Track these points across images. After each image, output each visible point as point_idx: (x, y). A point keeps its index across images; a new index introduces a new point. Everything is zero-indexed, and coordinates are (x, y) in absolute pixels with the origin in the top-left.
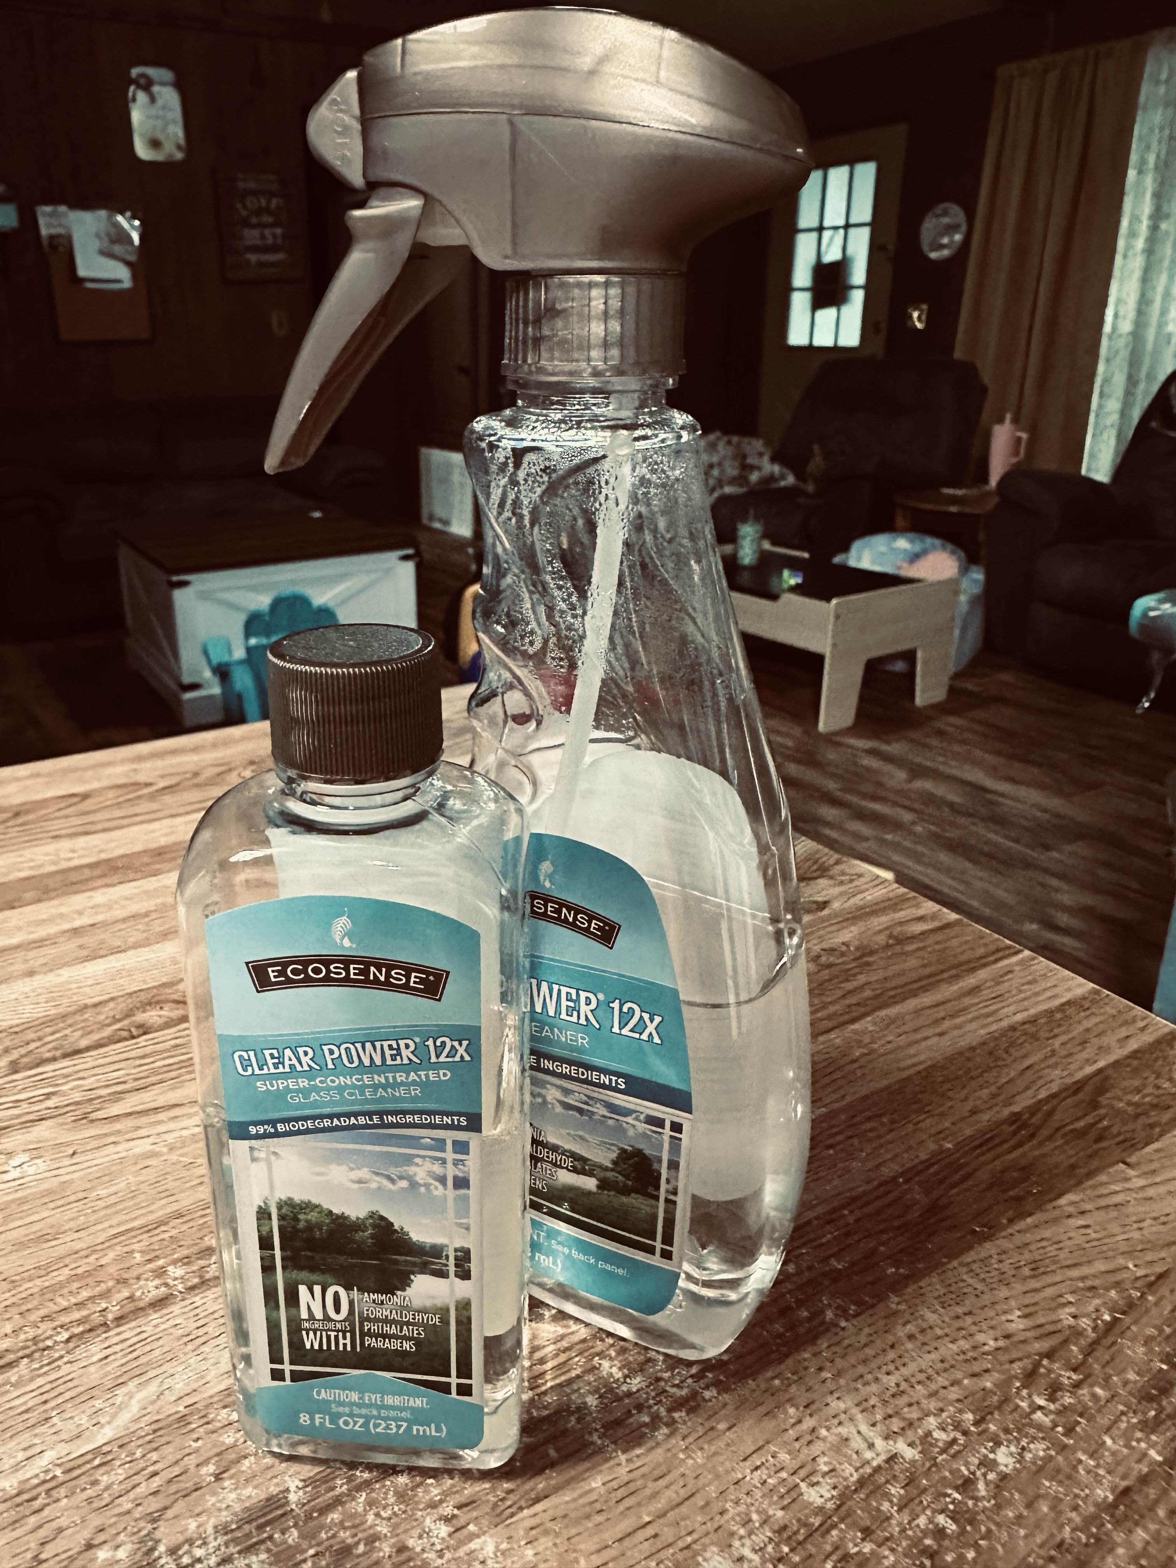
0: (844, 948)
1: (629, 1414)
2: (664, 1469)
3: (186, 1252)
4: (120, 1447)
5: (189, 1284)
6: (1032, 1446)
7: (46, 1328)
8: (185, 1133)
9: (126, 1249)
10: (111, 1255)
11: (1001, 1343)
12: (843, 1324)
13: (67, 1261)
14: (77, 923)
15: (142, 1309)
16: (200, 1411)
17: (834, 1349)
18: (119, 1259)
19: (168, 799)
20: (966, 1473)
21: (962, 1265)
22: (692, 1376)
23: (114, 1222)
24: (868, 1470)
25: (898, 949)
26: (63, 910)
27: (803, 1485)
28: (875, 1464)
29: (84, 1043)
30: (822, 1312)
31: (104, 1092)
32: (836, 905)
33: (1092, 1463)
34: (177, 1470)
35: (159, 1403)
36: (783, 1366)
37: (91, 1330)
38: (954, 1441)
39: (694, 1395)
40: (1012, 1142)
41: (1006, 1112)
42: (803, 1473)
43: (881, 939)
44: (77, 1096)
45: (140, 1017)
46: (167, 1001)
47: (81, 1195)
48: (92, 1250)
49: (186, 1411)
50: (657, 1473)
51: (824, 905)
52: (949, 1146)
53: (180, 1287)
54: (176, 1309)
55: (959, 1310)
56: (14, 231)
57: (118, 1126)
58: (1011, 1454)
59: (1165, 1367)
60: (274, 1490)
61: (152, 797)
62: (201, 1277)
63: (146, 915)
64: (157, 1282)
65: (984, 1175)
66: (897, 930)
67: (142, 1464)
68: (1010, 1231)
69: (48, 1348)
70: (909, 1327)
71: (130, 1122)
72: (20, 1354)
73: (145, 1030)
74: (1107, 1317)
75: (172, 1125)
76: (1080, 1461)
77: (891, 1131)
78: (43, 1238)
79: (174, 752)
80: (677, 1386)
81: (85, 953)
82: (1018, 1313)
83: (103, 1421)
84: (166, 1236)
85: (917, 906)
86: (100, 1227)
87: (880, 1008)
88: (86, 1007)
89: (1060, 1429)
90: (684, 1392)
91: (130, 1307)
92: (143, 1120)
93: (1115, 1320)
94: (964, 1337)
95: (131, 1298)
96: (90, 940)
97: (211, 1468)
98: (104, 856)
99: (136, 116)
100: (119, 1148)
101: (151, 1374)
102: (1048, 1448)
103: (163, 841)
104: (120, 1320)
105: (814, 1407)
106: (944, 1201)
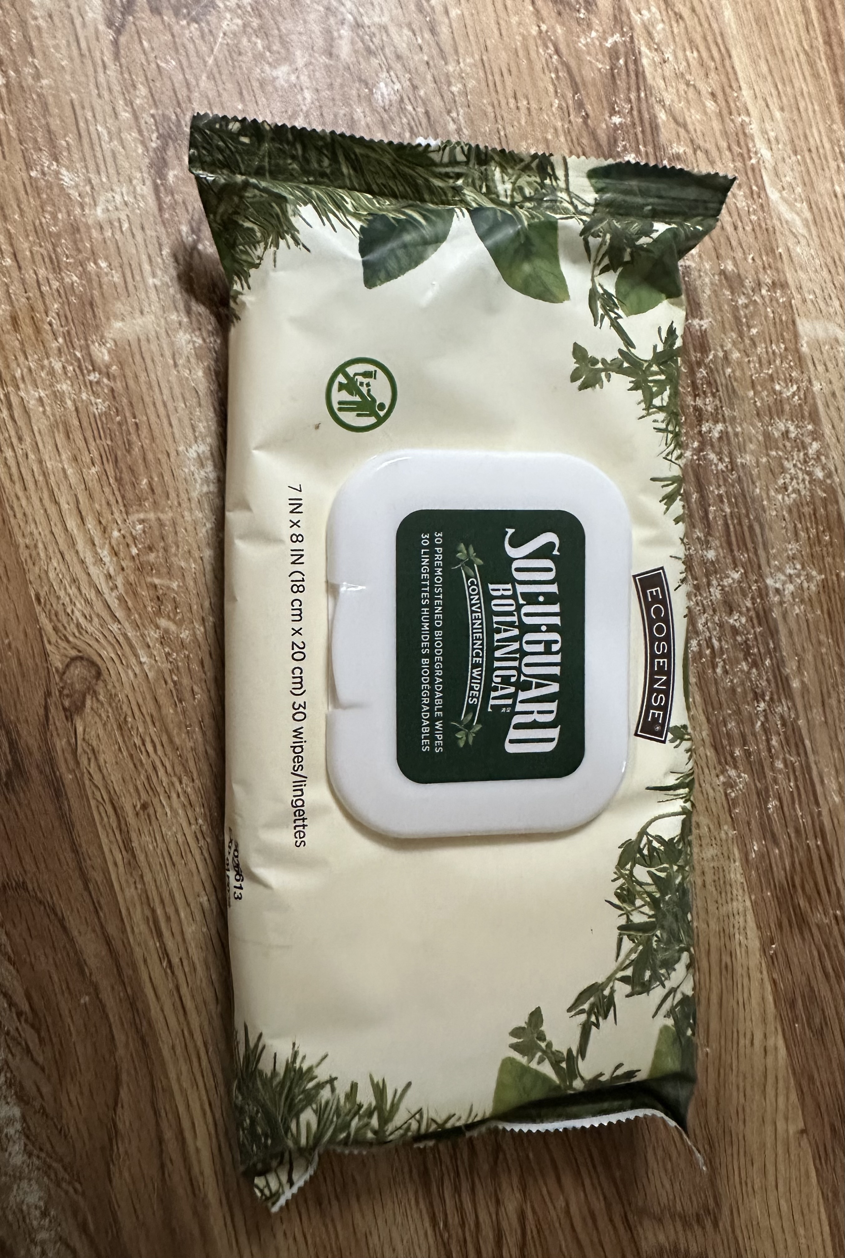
106: (807, 935)
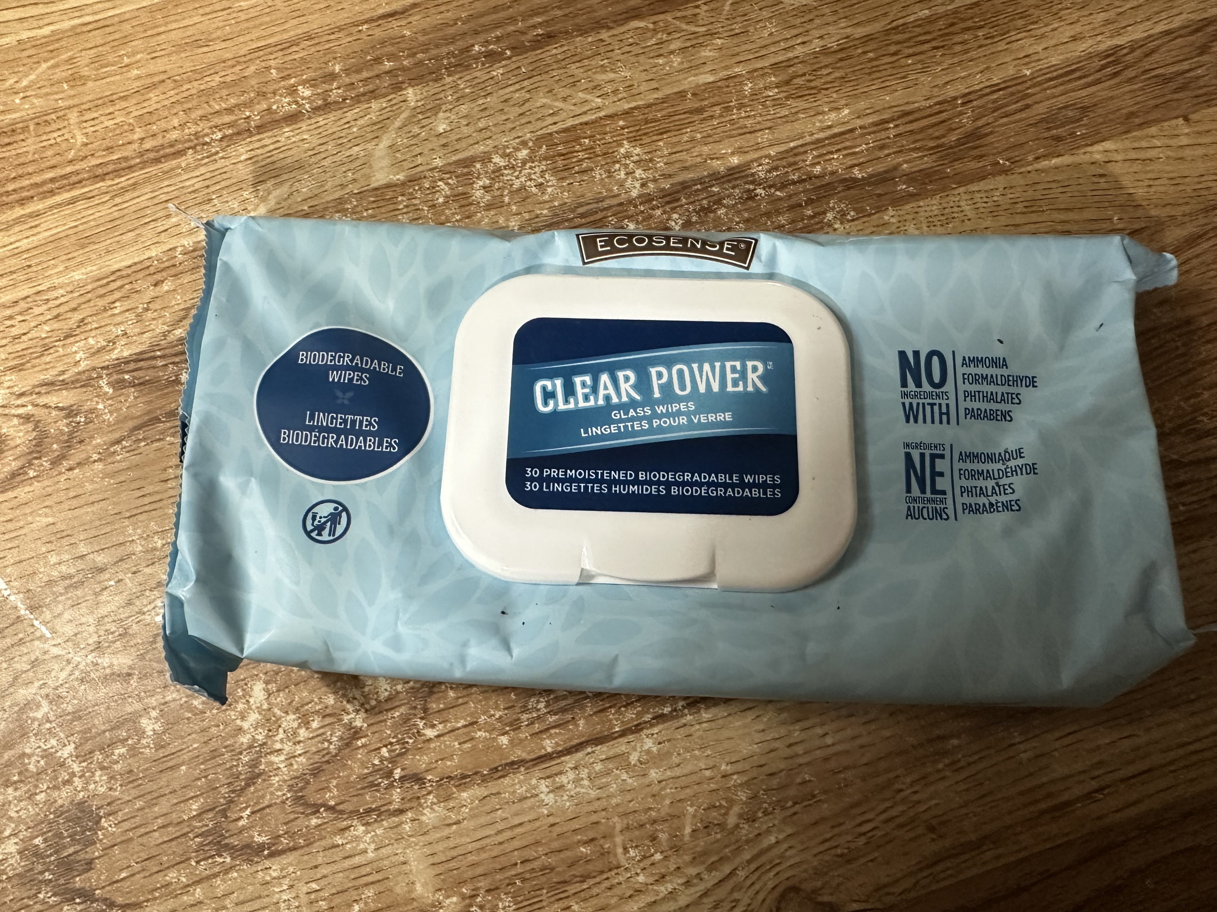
3: (313, 75)
5: (315, 105)
7: (203, 126)
9: (263, 64)
12: (837, 225)
13: (217, 68)
15: (277, 121)
16: (318, 211)
18: (257, 73)
23: (253, 36)
30: (824, 212)
35: (290, 201)
37: (238, 134)
40: (1091, 78)
48: (237, 60)
53: (307, 107)
54: (304, 125)
62: (325, 100)
64: (289, 99)
68: (1029, 168)
69: (206, 144)
72: (187, 145)
78: (196, 43)
84: (298, 56)
91: (268, 118)
95: (269, 110)
101: (284, 177)
104: (260, 128)
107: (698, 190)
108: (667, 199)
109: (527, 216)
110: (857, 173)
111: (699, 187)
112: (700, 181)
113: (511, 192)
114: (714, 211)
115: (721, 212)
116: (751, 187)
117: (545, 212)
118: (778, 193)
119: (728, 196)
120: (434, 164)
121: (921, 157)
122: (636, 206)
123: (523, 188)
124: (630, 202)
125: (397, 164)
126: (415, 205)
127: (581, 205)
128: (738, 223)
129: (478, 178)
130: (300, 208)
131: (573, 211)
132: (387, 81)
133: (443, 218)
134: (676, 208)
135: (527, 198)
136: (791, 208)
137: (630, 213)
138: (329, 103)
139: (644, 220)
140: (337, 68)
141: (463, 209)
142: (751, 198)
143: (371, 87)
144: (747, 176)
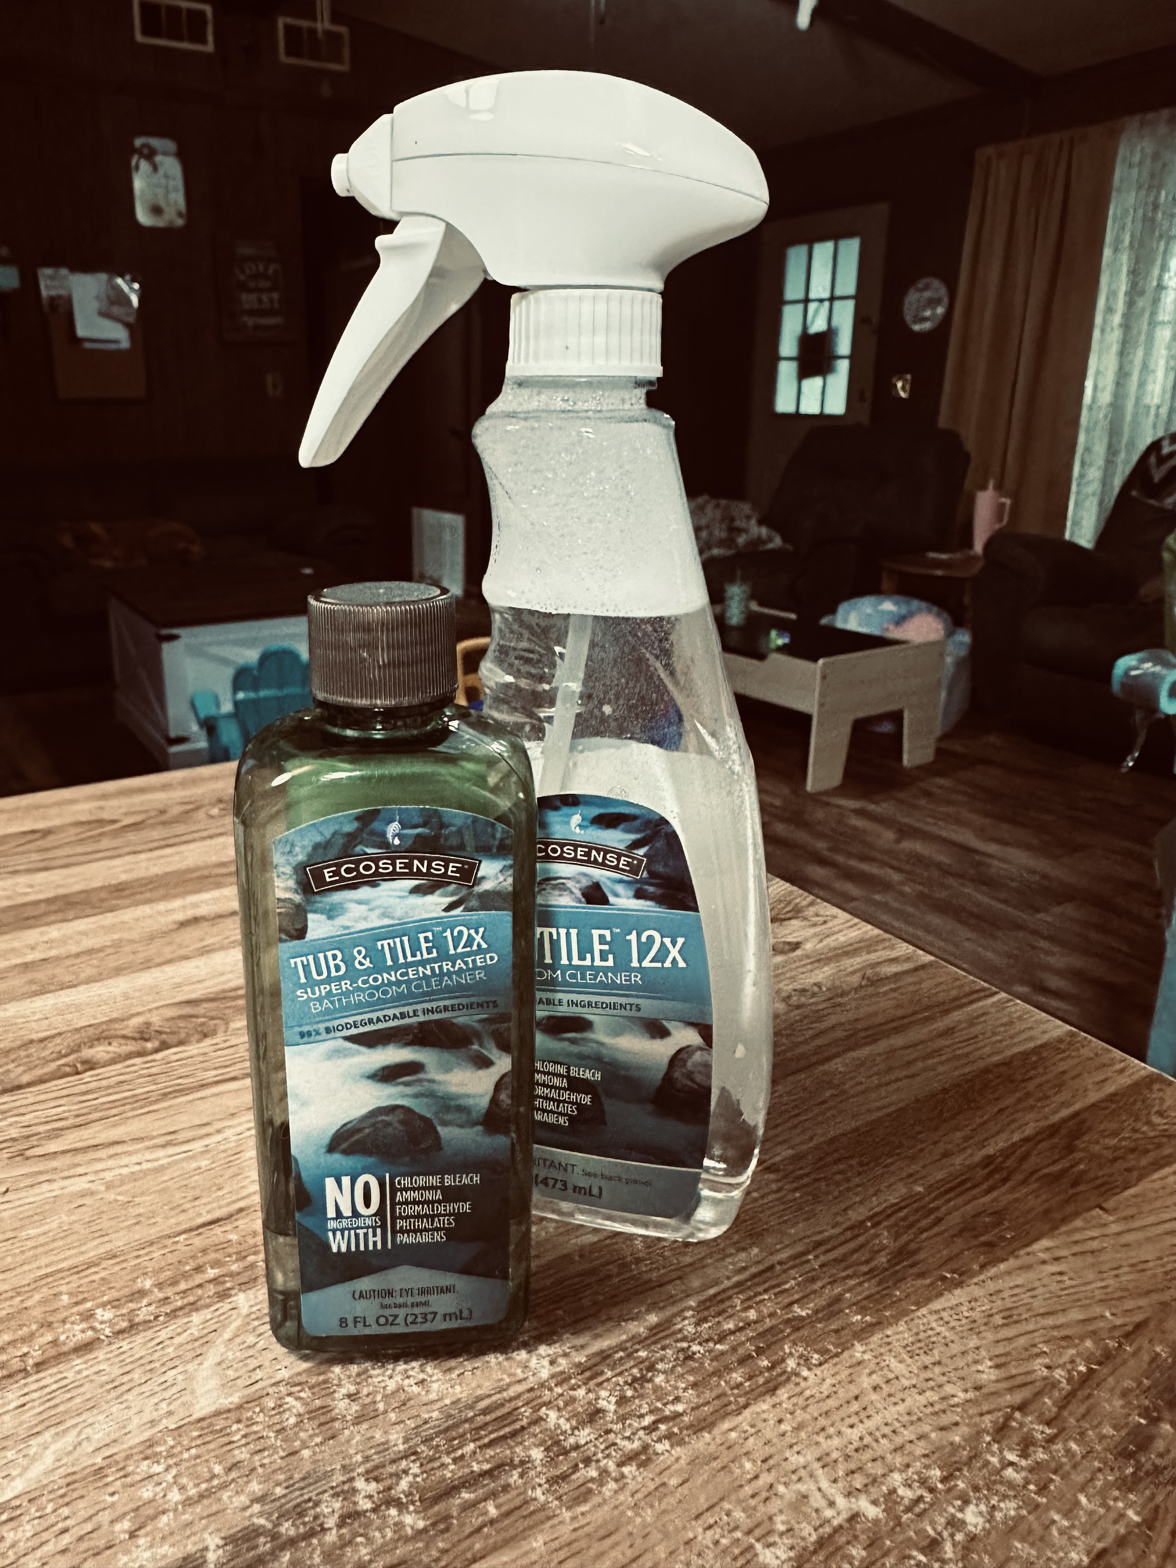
0: (816, 989)
1: (575, 1468)
2: (611, 1527)
3: (115, 1294)
4: (30, 1501)
5: (118, 1328)
6: (1002, 1505)
8: (125, 1171)
9: (52, 1292)
10: (37, 1297)
11: (971, 1395)
12: (805, 1373)
14: (29, 958)
15: (65, 1354)
16: (117, 1462)
17: (794, 1400)
18: (44, 1302)
19: (132, 836)
20: (931, 1532)
21: (931, 1313)
22: (644, 1428)
23: (43, 1262)
24: (827, 1529)
25: (870, 990)
26: (16, 944)
27: (758, 1547)
28: (835, 1523)
29: (25, 1079)
30: (783, 1360)
31: (42, 1129)
32: (808, 946)
33: (1066, 1523)
34: (89, 1527)
35: (76, 1454)
36: (740, 1418)
37: (9, 1376)
38: (920, 1499)
39: (645, 1448)
40: (985, 1186)
41: (978, 1156)
42: (758, 1532)
43: (855, 980)
44: (14, 1133)
45: (87, 1053)
46: (116, 1037)
47: (10, 1234)
48: (16, 1292)
49: (104, 1463)
50: (602, 1532)
51: (796, 946)
52: (920, 1189)
53: (108, 1332)
54: (101, 1354)
55: (927, 1360)
56: (15, 292)
57: (54, 1164)
58: (981, 1513)
59: (1143, 1421)
60: (191, 1548)
61: (115, 834)
62: (130, 1321)
63: (101, 950)
64: (84, 1325)
65: (955, 1219)
66: (869, 972)
67: (52, 1519)
68: (982, 1277)
70: (874, 1376)
71: (68, 1160)
73: (90, 1065)
74: (1083, 1368)
75: (111, 1163)
76: (1053, 1522)
77: (860, 1173)
79: (142, 790)
80: (629, 1438)
81: (34, 988)
82: (989, 1363)
83: (14, 1473)
84: (96, 1277)
85: (892, 947)
86: (26, 1268)
87: (852, 1049)
88: (31, 1042)
89: (1032, 1487)
90: (636, 1445)
91: (52, 1352)
92: (79, 1158)
93: (1091, 1371)
94: (932, 1389)
95: (55, 1342)
96: (40, 975)
97: (126, 1525)
98: (61, 891)
99: (138, 184)
100: (54, 1186)
101: (69, 1423)
102: (1019, 1507)
103: (124, 877)
104: (39, 1366)
105: (771, 1462)
107: (621, 1358)
108: (588, 1374)
109: (411, 1424)
110: (799, 1311)
111: (621, 1354)
112: (621, 1347)
113: (385, 1397)
114: (650, 1380)
115: (659, 1379)
116: (685, 1345)
117: (435, 1415)
118: (718, 1346)
119: (662, 1360)
120: (279, 1376)
121: (860, 1284)
122: (551, 1389)
123: (400, 1389)
124: (542, 1385)
125: (228, 1385)
126: (255, 1433)
127: (479, 1399)
128: (685, 1390)
129: (339, 1385)
130: (90, 1462)
131: (471, 1407)
132: (211, 1289)
133: (297, 1444)
134: (601, 1384)
135: (409, 1399)
136: (742, 1361)
137: (546, 1399)
138: (138, 1324)
139: (566, 1404)
140: (148, 1284)
141: (323, 1428)
142: (690, 1357)
143: (191, 1299)
144: (674, 1333)
